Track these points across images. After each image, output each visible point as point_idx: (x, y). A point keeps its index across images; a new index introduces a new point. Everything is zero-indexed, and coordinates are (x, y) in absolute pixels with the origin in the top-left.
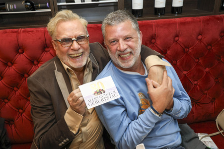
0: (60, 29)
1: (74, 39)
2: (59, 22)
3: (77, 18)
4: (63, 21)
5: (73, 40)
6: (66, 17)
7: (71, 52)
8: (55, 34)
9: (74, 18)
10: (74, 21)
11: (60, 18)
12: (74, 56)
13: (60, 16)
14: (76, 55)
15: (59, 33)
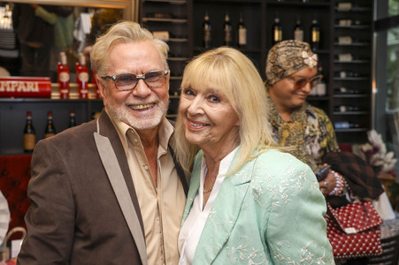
0: (115, 55)
1: (140, 76)
2: (114, 44)
3: (147, 38)
4: (122, 41)
5: (139, 79)
6: (128, 36)
7: (132, 101)
8: (106, 66)
9: (142, 38)
10: (142, 43)
11: (117, 37)
12: (138, 107)
13: (116, 32)
14: (141, 107)
15: (114, 65)
